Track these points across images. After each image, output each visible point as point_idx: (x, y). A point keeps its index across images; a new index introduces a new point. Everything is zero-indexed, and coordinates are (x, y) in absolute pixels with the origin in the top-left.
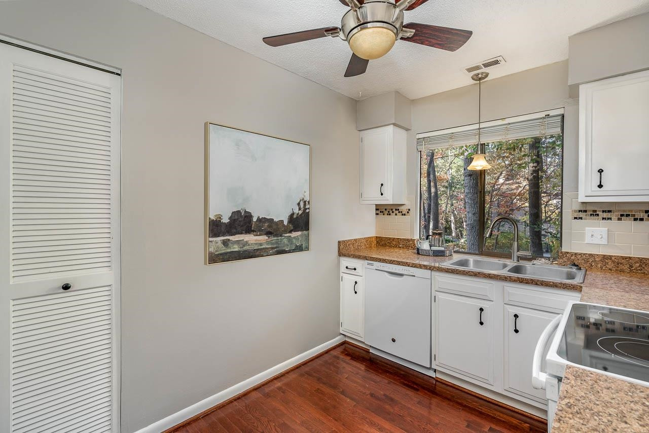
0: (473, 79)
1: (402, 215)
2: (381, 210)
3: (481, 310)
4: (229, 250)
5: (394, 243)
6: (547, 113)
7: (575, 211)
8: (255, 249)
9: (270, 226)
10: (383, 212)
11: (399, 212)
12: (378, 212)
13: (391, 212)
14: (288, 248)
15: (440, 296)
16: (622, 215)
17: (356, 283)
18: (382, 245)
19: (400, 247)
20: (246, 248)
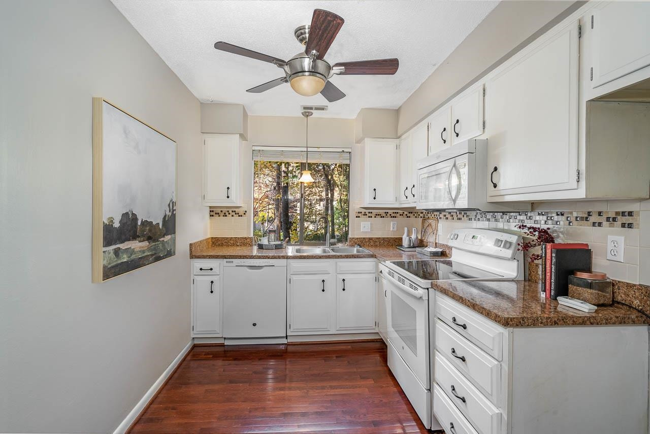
0: (302, 113)
1: (239, 216)
2: (214, 212)
3: (323, 281)
4: (119, 262)
5: (232, 242)
6: (343, 149)
7: (357, 212)
8: (139, 258)
9: (150, 231)
10: (218, 213)
11: (236, 214)
12: (212, 213)
13: (227, 214)
14: (162, 254)
15: (294, 278)
16: (376, 215)
17: (212, 282)
18: (219, 245)
19: (238, 246)
20: (133, 257)
